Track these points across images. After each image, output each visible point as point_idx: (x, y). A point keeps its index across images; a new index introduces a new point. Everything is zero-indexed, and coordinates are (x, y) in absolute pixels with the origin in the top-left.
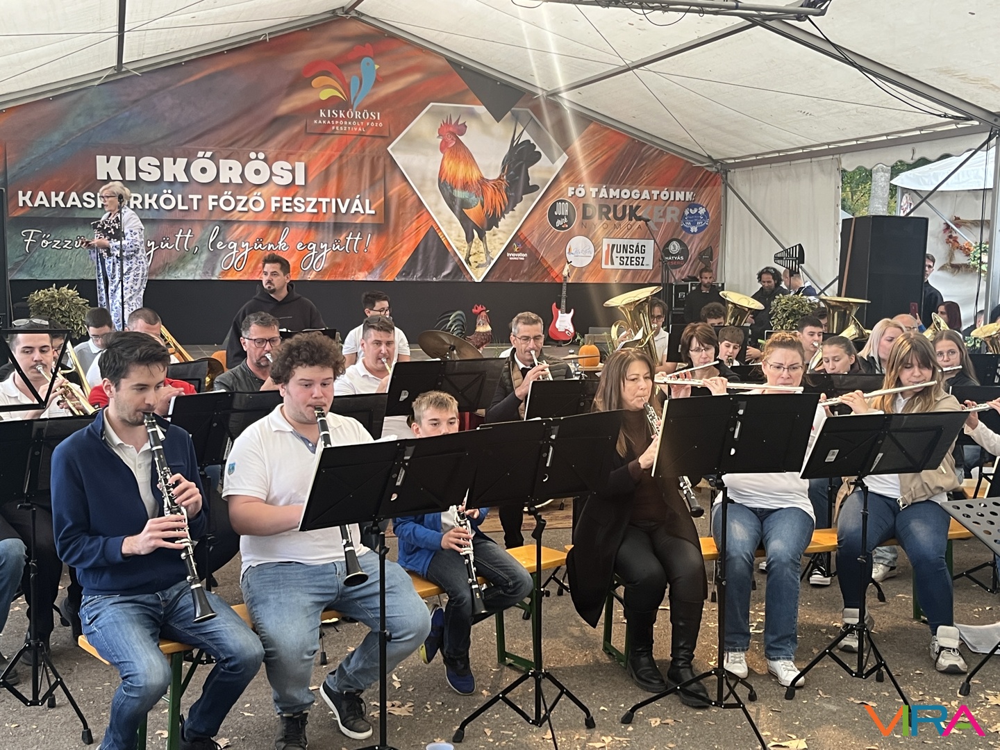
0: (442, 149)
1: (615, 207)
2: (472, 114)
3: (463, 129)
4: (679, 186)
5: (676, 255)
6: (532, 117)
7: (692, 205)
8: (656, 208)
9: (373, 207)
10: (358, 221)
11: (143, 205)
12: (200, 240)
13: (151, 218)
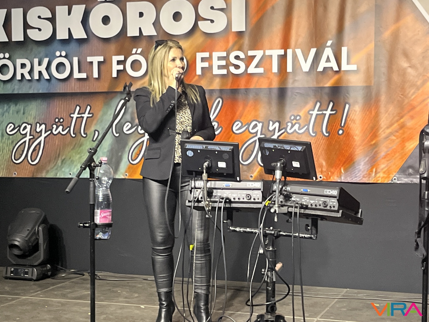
9: (353, 60)
10: (329, 84)
11: (32, 75)
12: (101, 121)
13: (41, 92)
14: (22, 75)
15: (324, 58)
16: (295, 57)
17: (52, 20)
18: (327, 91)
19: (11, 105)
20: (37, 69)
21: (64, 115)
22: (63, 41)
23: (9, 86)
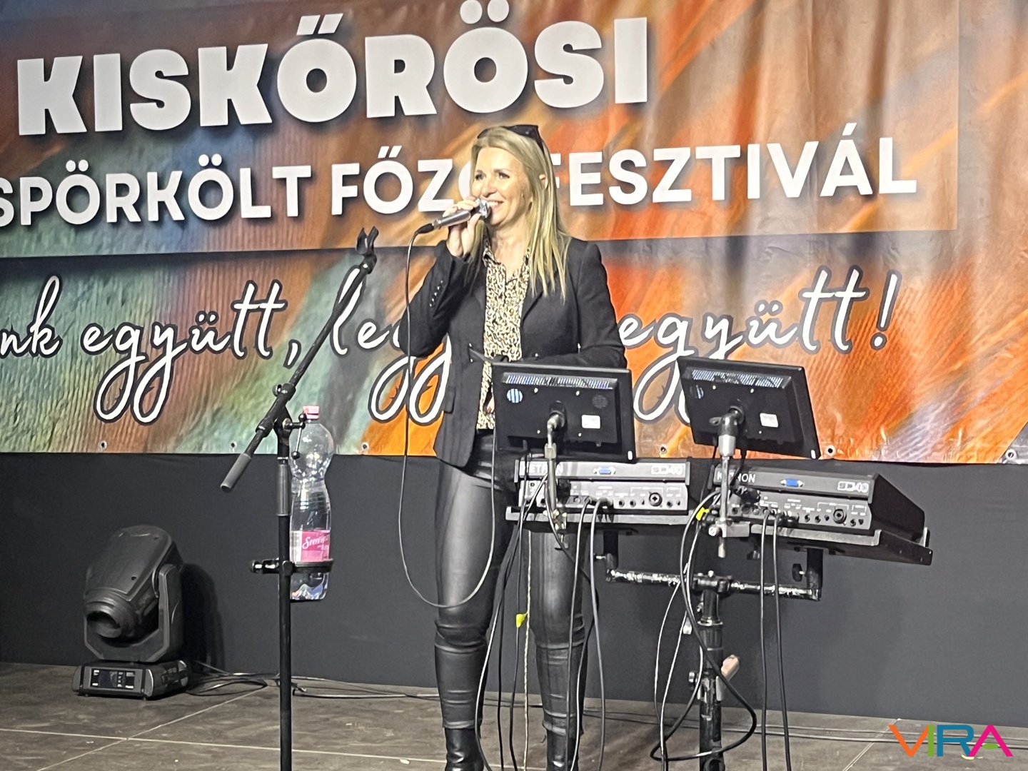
9: (905, 170)
10: (849, 226)
11: (142, 211)
12: (306, 319)
13: (163, 251)
14: (120, 211)
15: (837, 164)
16: (766, 162)
17: (190, 81)
18: (844, 242)
19: (93, 283)
20: (154, 196)
21: (219, 306)
22: (216, 131)
23: (88, 237)
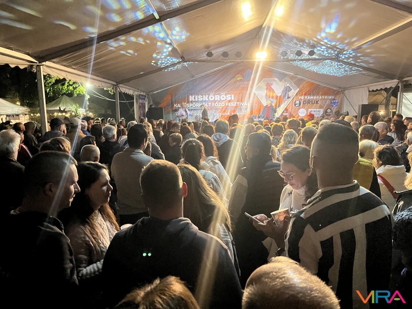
0: (266, 89)
1: (312, 101)
2: (274, 81)
3: (272, 84)
4: (330, 95)
5: (330, 113)
6: (290, 80)
7: (334, 100)
8: (324, 101)
9: (249, 104)
14: (197, 106)
16: (241, 103)
22: (205, 101)
